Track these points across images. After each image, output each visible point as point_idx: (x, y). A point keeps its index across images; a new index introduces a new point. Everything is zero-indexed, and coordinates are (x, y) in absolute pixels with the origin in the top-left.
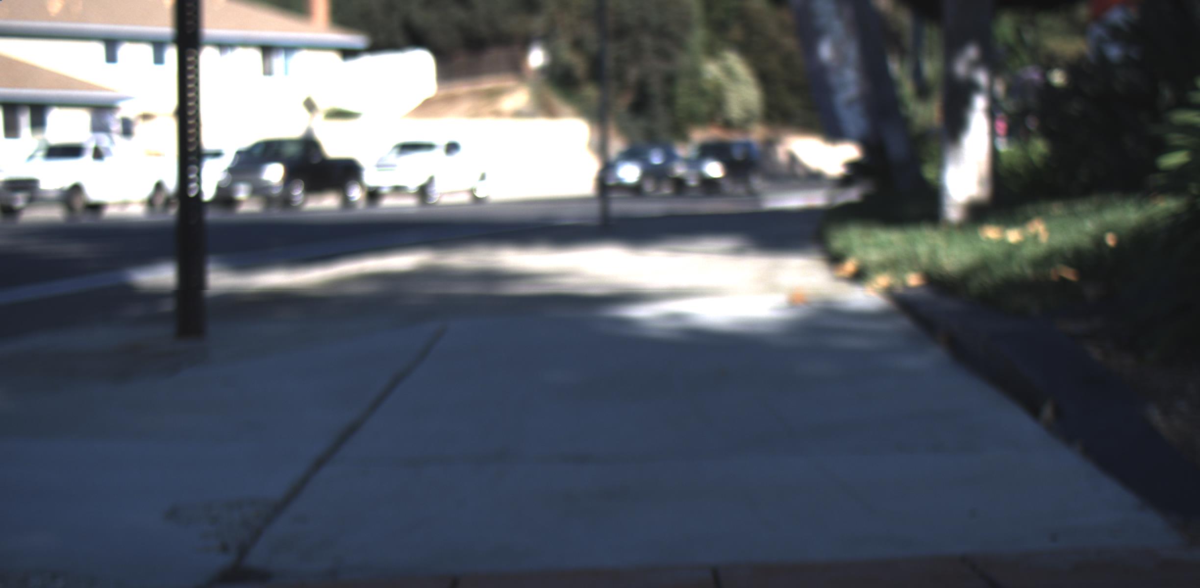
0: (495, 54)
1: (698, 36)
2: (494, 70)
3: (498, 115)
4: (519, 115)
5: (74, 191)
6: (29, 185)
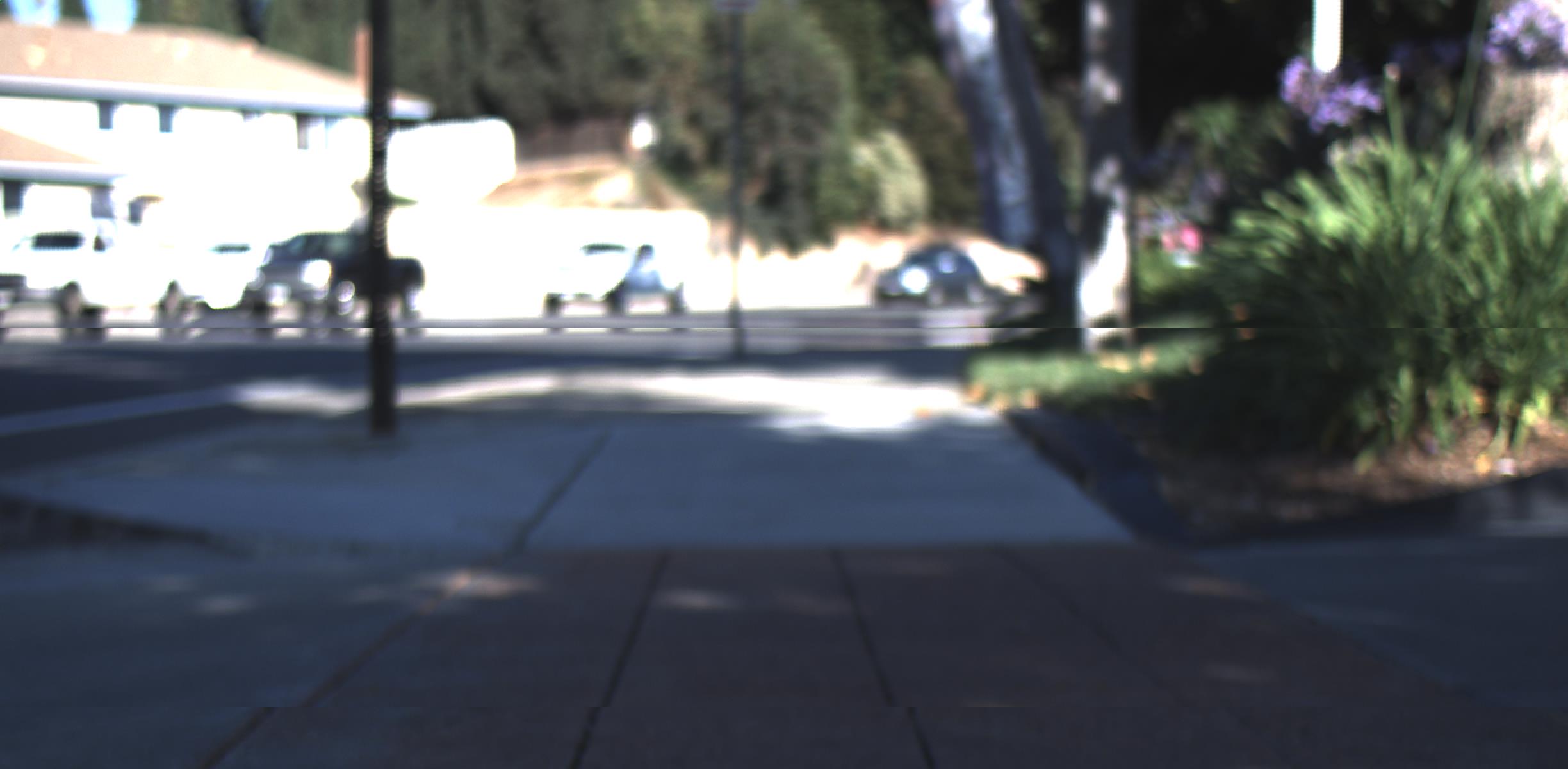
0: (590, 129)
1: (848, 111)
2: (588, 148)
3: (593, 206)
4: (620, 207)
5: (69, 291)
6: (14, 283)
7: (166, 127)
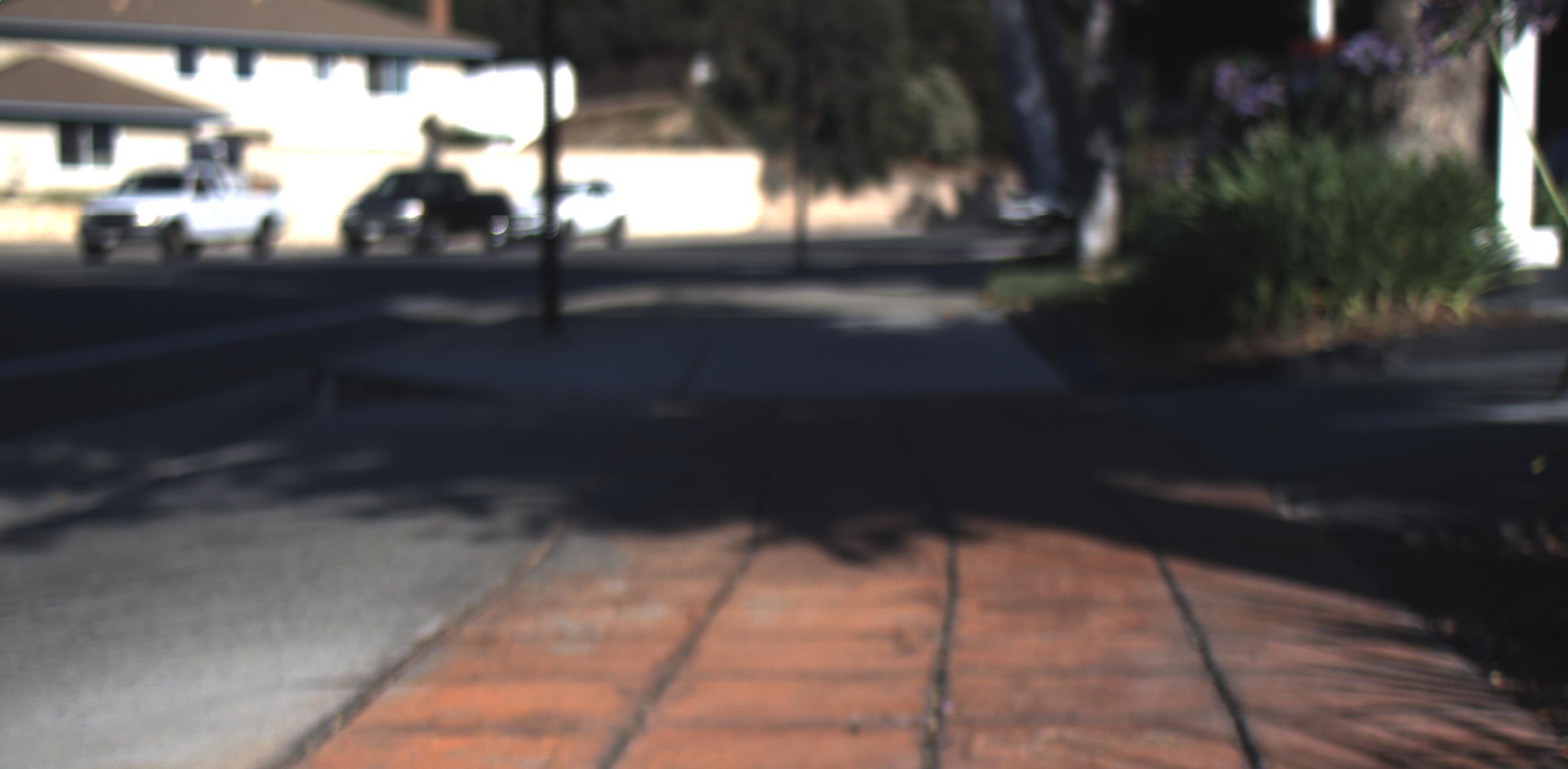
3: (654, 143)
4: (680, 143)
5: (173, 229)
6: (122, 222)
7: (244, 69)
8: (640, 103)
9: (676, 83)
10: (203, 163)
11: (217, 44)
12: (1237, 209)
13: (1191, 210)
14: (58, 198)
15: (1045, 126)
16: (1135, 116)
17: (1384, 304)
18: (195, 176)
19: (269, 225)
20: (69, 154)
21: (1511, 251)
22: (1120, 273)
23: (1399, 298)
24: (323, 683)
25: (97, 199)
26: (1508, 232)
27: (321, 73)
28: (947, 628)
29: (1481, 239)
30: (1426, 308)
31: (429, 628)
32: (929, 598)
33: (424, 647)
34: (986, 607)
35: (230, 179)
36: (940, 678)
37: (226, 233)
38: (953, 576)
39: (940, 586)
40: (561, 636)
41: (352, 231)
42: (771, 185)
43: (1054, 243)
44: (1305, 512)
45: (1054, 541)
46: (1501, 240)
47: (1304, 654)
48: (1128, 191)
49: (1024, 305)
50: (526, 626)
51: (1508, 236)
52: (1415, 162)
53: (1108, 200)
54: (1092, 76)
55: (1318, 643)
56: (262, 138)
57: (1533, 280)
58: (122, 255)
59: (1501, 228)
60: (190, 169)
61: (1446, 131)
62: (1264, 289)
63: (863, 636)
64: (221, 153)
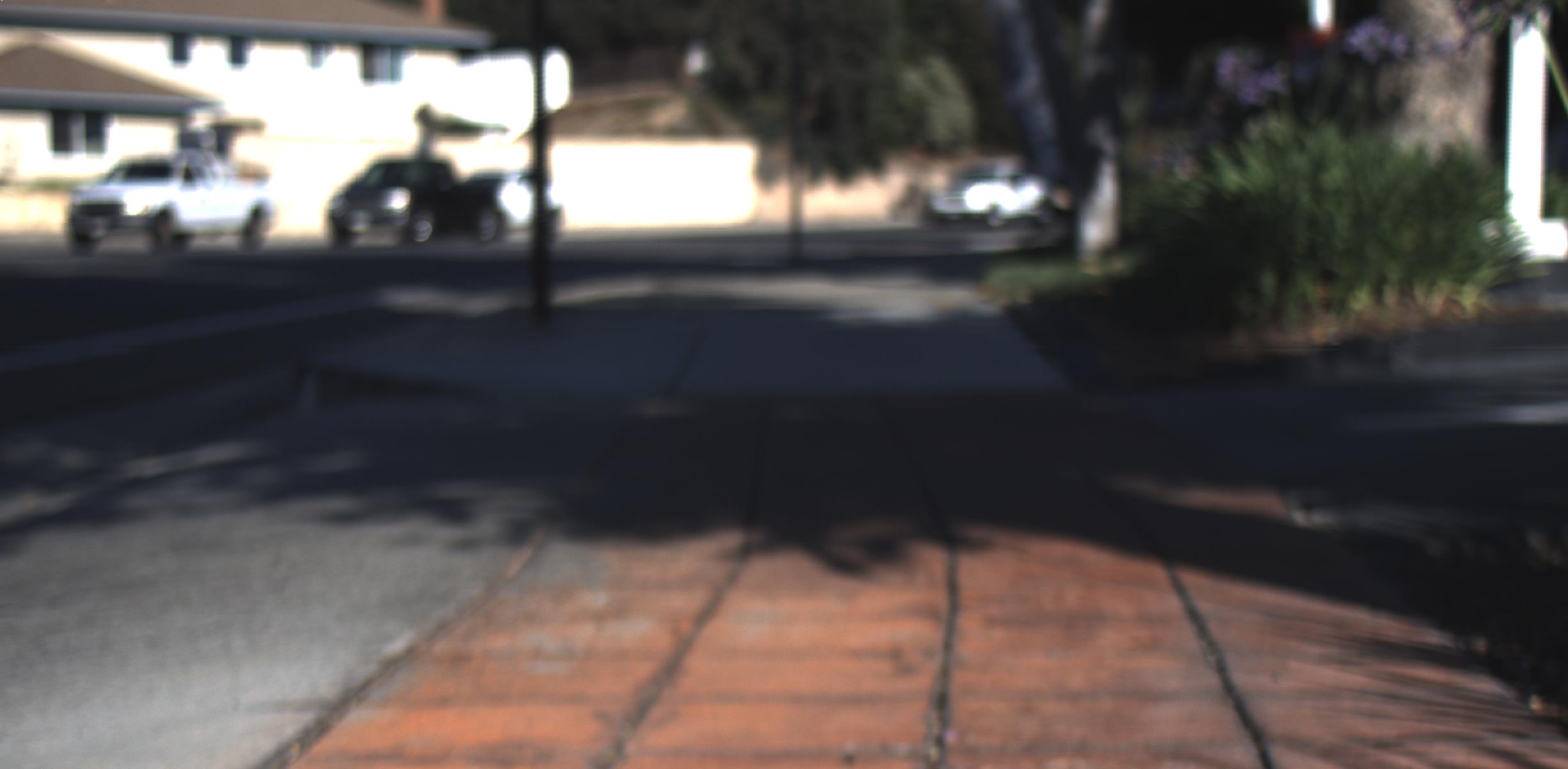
1: (896, 37)
2: (644, 75)
3: (649, 132)
4: (674, 133)
5: (162, 219)
6: (110, 211)
7: (237, 58)
8: (636, 92)
9: (671, 73)
10: (192, 152)
11: (210, 33)
12: (1240, 200)
13: (1193, 201)
14: (49, 187)
15: (1043, 117)
16: (1132, 107)
17: (1391, 297)
18: (183, 164)
19: (258, 215)
20: (61, 143)
21: (1521, 243)
22: (1120, 265)
23: (1406, 291)
24: (281, 706)
25: (85, 188)
26: (1517, 223)
27: (315, 62)
28: (948, 646)
29: (1489, 231)
30: (1435, 302)
31: (397, 646)
32: (929, 613)
33: (391, 665)
34: (991, 622)
35: (219, 167)
36: (941, 701)
37: (214, 223)
38: (953, 587)
39: (940, 598)
40: (537, 654)
41: (339, 221)
42: (765, 175)
43: (1052, 234)
44: (1319, 519)
45: (1060, 549)
46: (1510, 232)
47: (1330, 675)
48: (1127, 179)
49: (1022, 297)
50: (499, 642)
51: (1518, 228)
52: (1420, 151)
53: (1107, 191)
54: (1090, 66)
55: (1344, 663)
56: (255, 127)
57: (1543, 273)
58: (112, 245)
59: (1511, 220)
60: (179, 157)
61: (1451, 120)
62: (1268, 281)
63: (857, 654)
64: (211, 142)
